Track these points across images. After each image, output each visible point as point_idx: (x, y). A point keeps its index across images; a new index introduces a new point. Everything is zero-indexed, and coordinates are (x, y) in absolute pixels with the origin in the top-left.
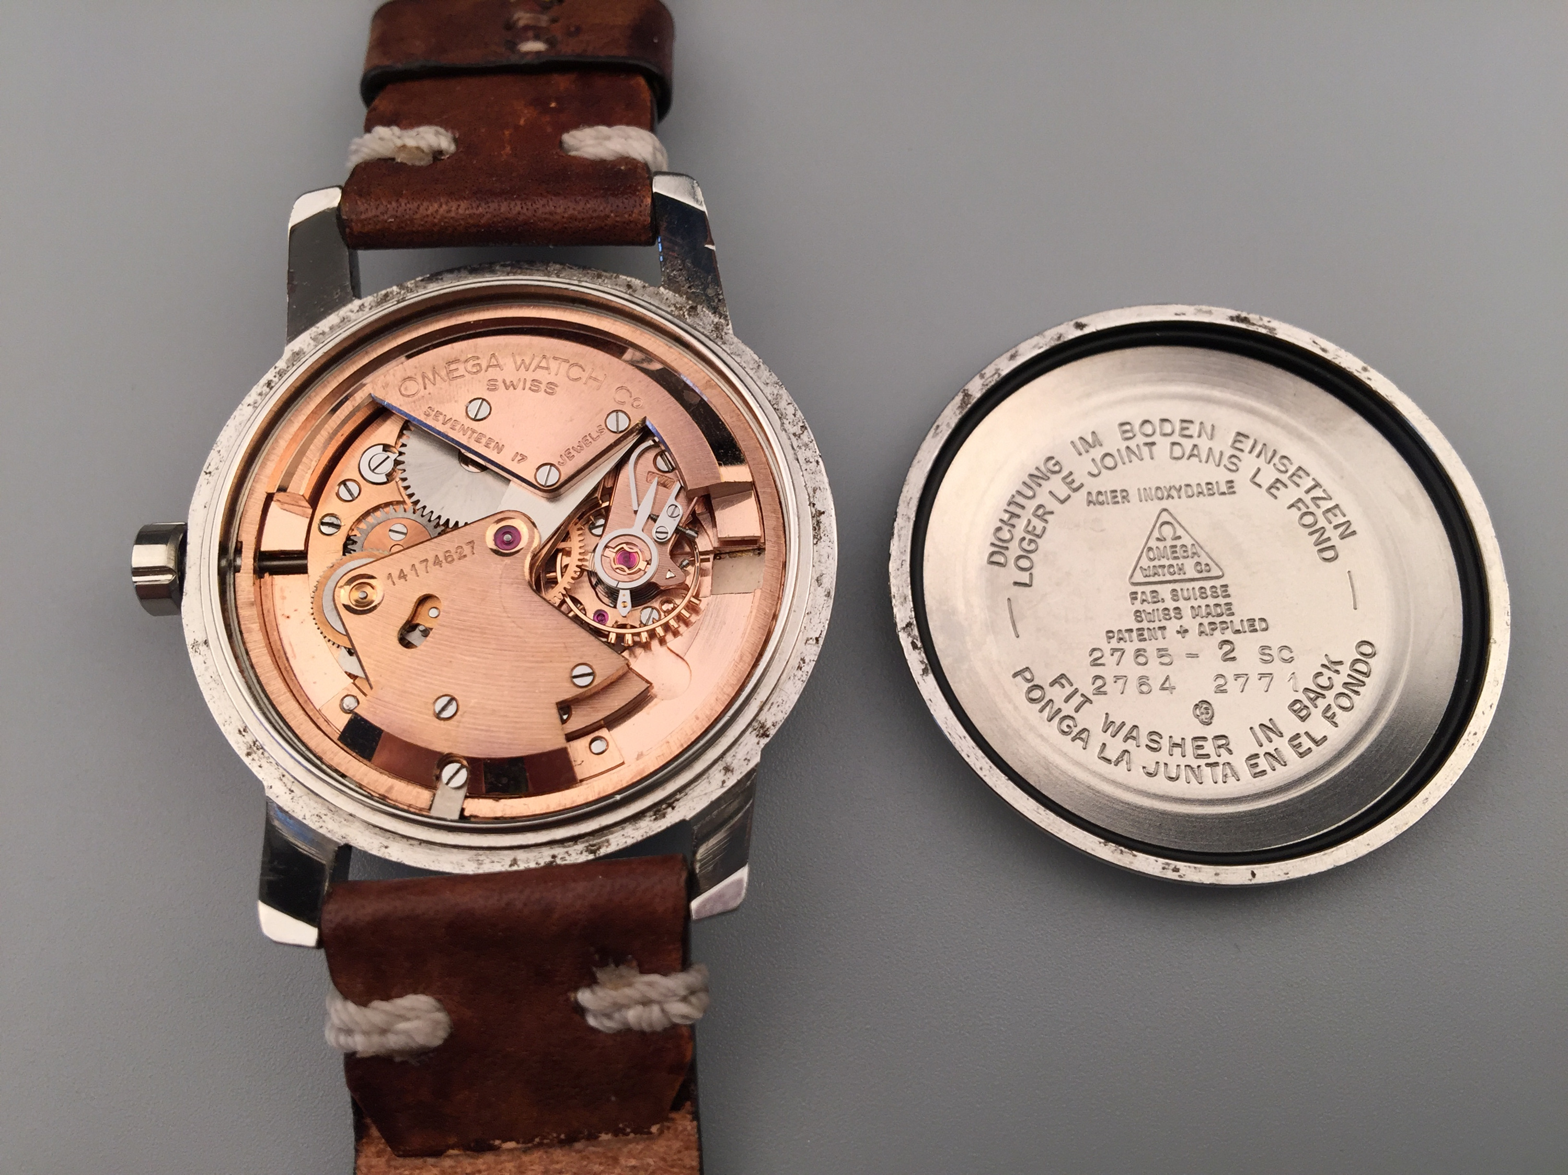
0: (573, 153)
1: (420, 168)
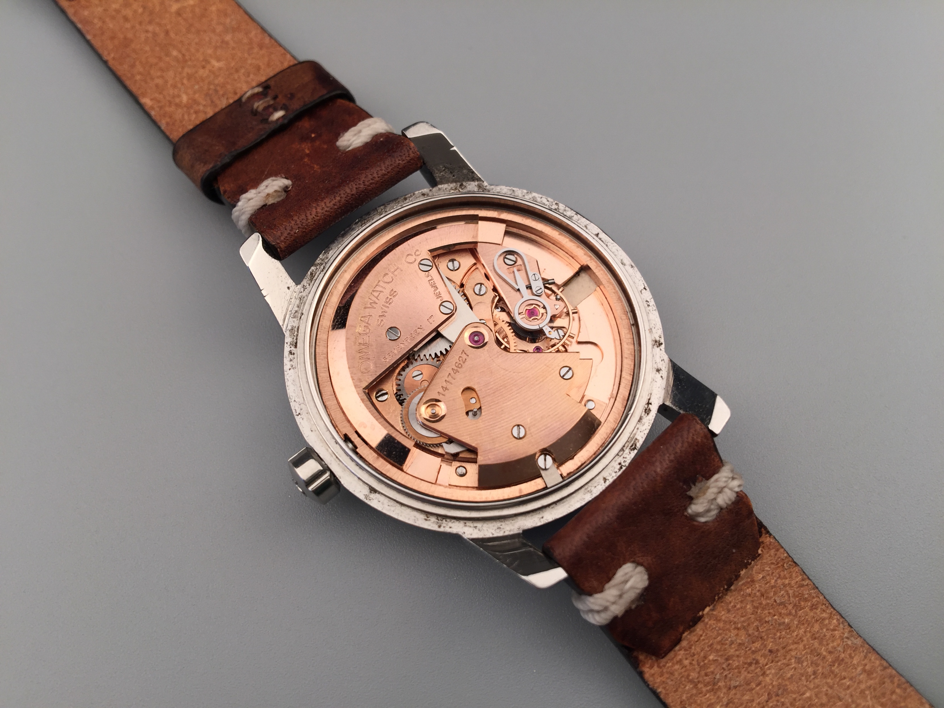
0: (350, 149)
1: (283, 201)
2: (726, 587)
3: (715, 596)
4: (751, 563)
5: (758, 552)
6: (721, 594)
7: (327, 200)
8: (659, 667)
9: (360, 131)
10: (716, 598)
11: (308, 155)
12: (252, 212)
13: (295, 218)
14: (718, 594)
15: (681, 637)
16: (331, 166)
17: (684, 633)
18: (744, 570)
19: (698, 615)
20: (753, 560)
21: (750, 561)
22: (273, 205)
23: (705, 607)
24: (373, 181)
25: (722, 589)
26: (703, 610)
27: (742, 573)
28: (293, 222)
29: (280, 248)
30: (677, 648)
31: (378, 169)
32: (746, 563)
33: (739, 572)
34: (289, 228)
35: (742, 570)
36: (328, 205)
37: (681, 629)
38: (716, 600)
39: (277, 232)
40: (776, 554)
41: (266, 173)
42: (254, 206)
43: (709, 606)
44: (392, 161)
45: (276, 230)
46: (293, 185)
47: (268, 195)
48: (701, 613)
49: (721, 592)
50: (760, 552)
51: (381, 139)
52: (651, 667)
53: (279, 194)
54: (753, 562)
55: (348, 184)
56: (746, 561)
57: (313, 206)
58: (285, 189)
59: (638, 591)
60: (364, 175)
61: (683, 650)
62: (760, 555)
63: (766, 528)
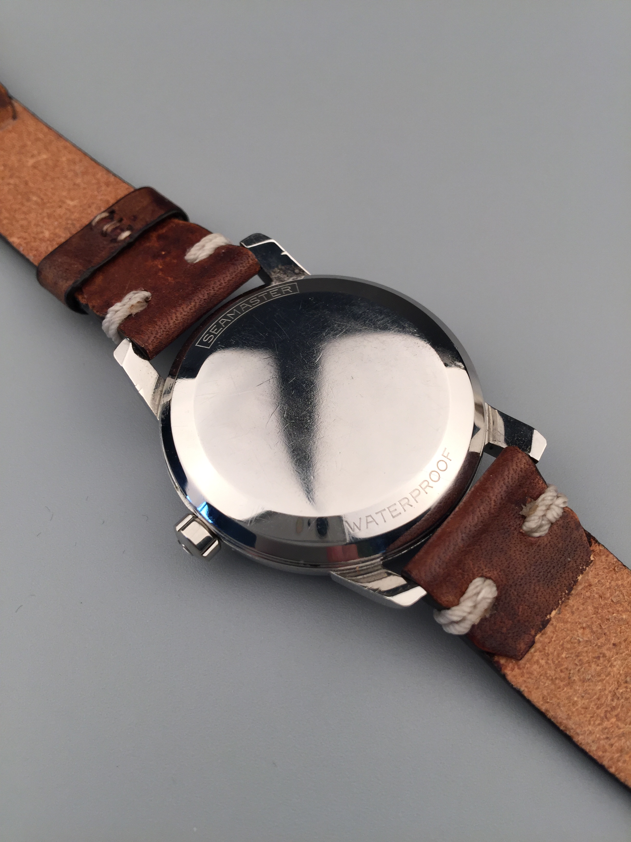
0: (197, 261)
1: (145, 310)
2: (567, 592)
3: (559, 601)
4: (586, 570)
5: (590, 559)
6: (564, 598)
7: (184, 306)
8: (519, 668)
9: (203, 246)
10: (560, 602)
11: (161, 270)
12: (119, 322)
13: (159, 323)
14: (561, 598)
15: (534, 640)
16: (183, 277)
17: (536, 636)
18: (580, 575)
19: (546, 619)
20: (587, 566)
21: (584, 567)
22: (137, 314)
23: (552, 611)
24: (221, 287)
25: (564, 594)
26: (550, 614)
27: (580, 578)
28: (157, 327)
29: (149, 350)
30: (532, 650)
31: (224, 276)
32: (581, 569)
33: (577, 578)
34: (154, 333)
35: (579, 576)
36: (186, 310)
37: (533, 633)
38: (560, 604)
39: (144, 336)
40: (607, 560)
41: (127, 288)
42: (120, 317)
43: (555, 609)
44: (235, 269)
45: (144, 335)
46: (152, 296)
47: (132, 306)
48: (548, 617)
49: (563, 596)
50: (592, 558)
51: (223, 251)
52: (513, 670)
53: (142, 304)
54: (587, 568)
55: (200, 291)
56: (581, 568)
57: (172, 312)
58: (146, 300)
59: (489, 601)
60: (212, 282)
61: (538, 651)
62: (592, 561)
63: (594, 539)
